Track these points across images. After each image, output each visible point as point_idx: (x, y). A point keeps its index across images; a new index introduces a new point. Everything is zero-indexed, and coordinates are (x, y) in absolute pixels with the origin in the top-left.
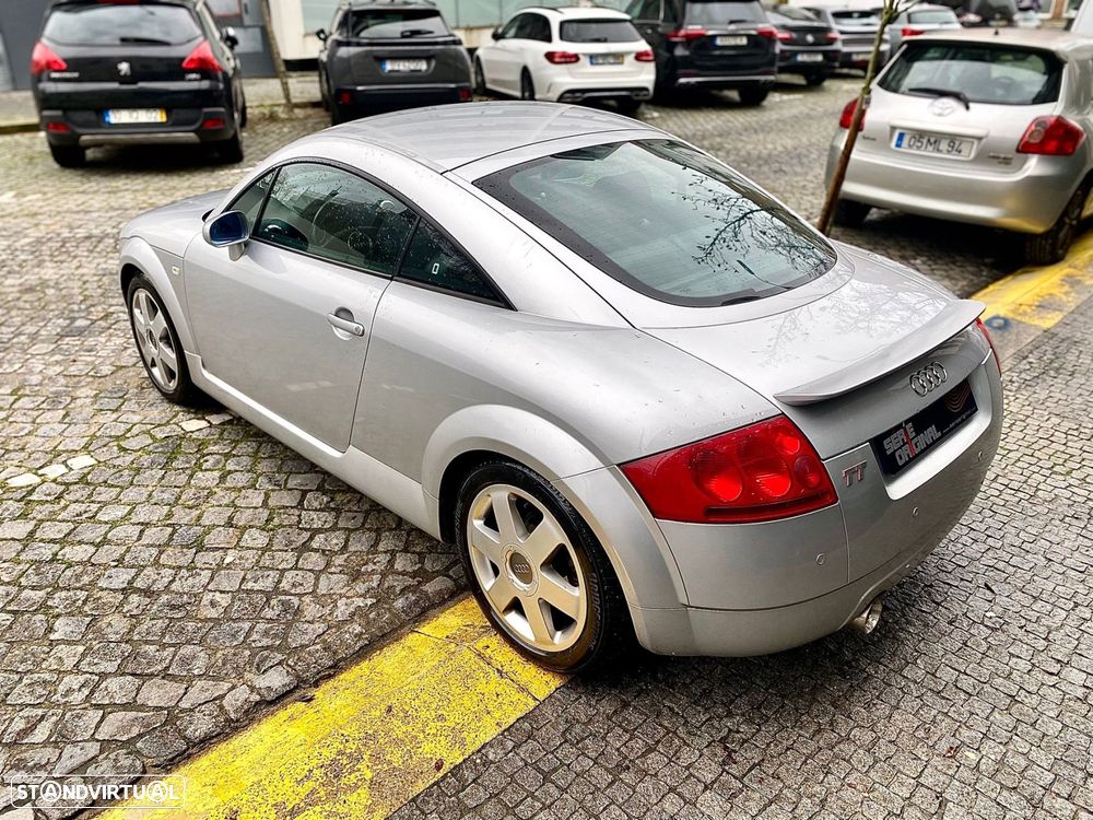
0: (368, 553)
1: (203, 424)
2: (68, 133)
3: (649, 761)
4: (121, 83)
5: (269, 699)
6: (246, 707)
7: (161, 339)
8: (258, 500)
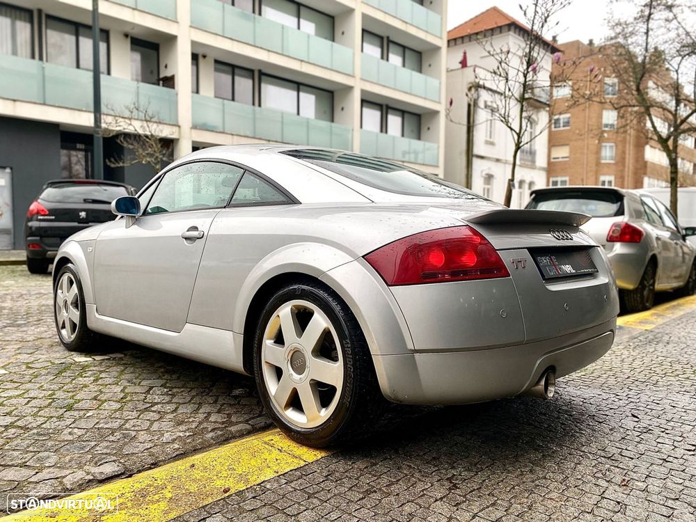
0: (191, 413)
1: (90, 359)
2: (41, 249)
3: (392, 489)
4: (79, 223)
5: (100, 478)
6: (80, 482)
7: (72, 304)
8: (118, 389)
